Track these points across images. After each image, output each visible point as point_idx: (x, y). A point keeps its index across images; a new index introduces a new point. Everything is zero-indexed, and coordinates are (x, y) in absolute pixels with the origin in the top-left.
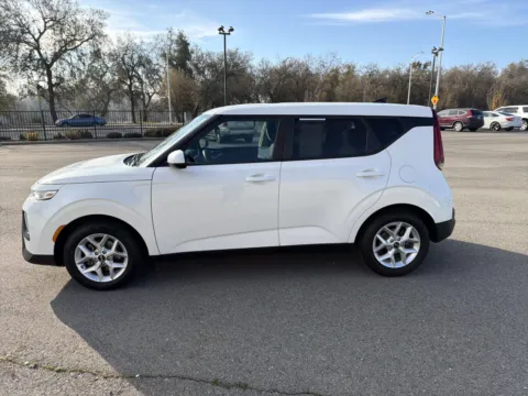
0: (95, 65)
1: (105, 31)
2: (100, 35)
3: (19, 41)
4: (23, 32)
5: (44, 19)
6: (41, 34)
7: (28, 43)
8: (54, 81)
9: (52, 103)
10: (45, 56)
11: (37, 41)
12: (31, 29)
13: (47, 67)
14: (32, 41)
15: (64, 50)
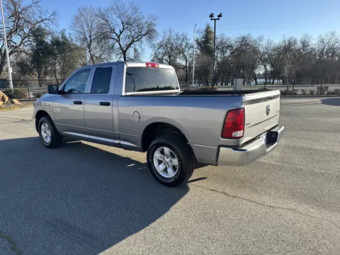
1: (156, 28)
2: (153, 31)
5: (123, 23)
6: (121, 32)
7: (114, 39)
10: (122, 46)
11: (119, 37)
12: (115, 30)
13: (124, 52)
14: (116, 37)
15: (133, 41)
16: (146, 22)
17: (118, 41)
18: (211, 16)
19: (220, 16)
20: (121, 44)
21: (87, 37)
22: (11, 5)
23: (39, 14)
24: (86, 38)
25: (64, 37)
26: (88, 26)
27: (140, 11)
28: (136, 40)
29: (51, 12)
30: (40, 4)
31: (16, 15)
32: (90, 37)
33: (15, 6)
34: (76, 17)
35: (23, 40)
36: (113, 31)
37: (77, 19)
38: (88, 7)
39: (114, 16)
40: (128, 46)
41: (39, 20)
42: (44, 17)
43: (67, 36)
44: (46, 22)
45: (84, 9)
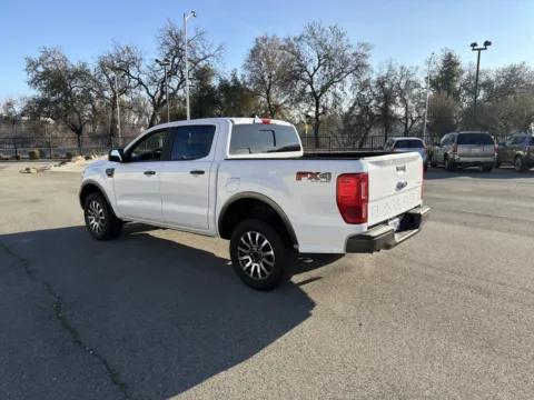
0: (364, 93)
1: (368, 61)
2: (363, 66)
3: (297, 78)
4: (302, 71)
5: (319, 57)
6: (315, 71)
7: (304, 80)
8: (320, 110)
9: (316, 129)
10: (316, 89)
11: (311, 77)
12: (308, 68)
13: (317, 99)
14: (308, 77)
15: (331, 83)
16: (355, 54)
17: (311, 83)
18: (474, 45)
19: (488, 44)
20: (314, 86)
21: (266, 78)
23: (202, 49)
24: (263, 80)
25: (235, 80)
27: (344, 38)
28: (336, 79)
30: (205, 36)
32: (270, 77)
34: (252, 52)
36: (303, 68)
37: (254, 54)
39: (308, 48)
40: (324, 89)
41: (201, 57)
42: (207, 53)
43: (239, 77)
44: (210, 59)
45: (264, 40)
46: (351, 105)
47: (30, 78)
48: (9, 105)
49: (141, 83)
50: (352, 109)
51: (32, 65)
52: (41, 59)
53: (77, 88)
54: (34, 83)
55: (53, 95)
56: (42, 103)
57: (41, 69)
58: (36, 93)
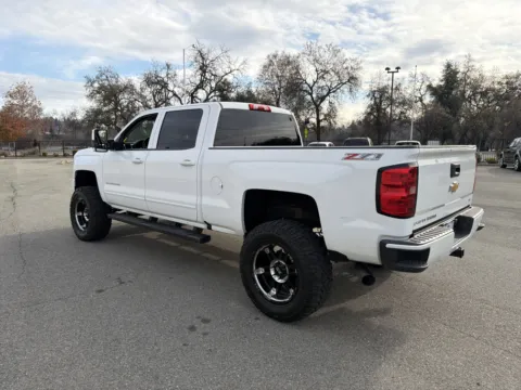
16: (347, 68)
17: (311, 94)
18: (388, 69)
19: (398, 68)
20: (314, 96)
22: (200, 59)
23: (228, 64)
24: (274, 90)
25: (249, 92)
26: (277, 76)
27: (340, 54)
28: (333, 90)
29: (241, 61)
30: (229, 53)
31: (203, 69)
32: (280, 89)
33: (203, 58)
34: (265, 67)
35: (208, 95)
36: (303, 81)
37: (265, 69)
38: (280, 53)
39: (307, 63)
40: (322, 99)
41: (228, 70)
42: (233, 68)
43: (254, 90)
44: (235, 72)
45: (275, 56)
46: (369, 110)
47: (88, 93)
48: (73, 114)
49: (175, 95)
50: (369, 114)
51: (91, 82)
52: (97, 77)
53: (124, 99)
54: (91, 96)
55: (105, 106)
56: (97, 112)
57: (96, 85)
58: (93, 104)
